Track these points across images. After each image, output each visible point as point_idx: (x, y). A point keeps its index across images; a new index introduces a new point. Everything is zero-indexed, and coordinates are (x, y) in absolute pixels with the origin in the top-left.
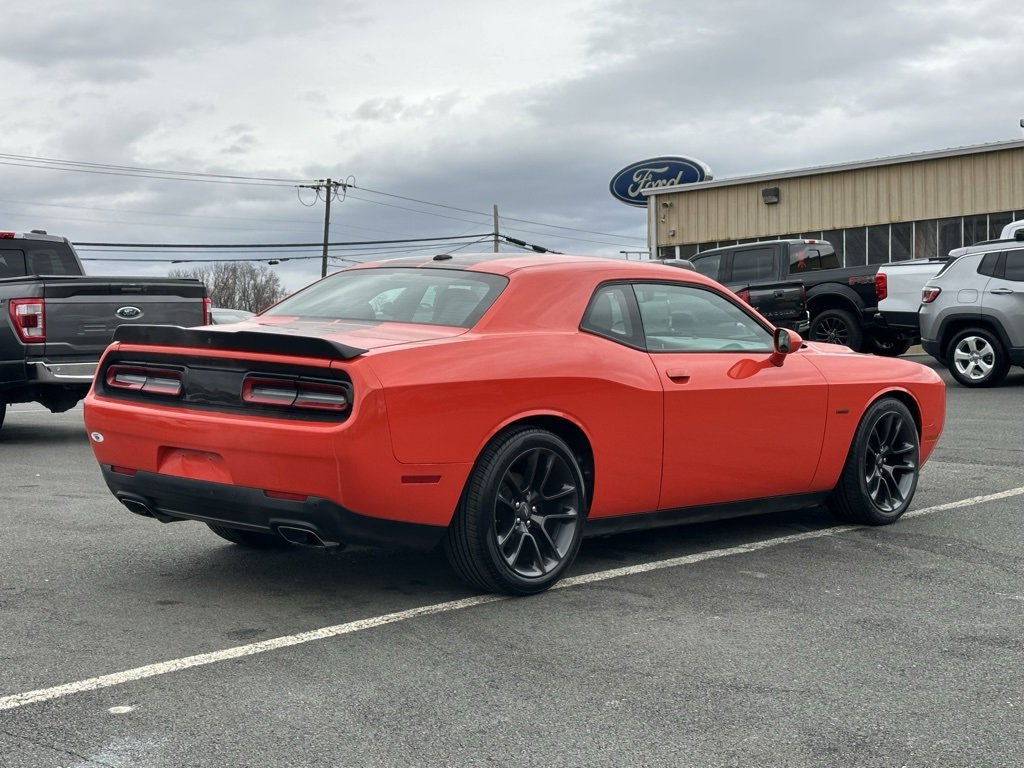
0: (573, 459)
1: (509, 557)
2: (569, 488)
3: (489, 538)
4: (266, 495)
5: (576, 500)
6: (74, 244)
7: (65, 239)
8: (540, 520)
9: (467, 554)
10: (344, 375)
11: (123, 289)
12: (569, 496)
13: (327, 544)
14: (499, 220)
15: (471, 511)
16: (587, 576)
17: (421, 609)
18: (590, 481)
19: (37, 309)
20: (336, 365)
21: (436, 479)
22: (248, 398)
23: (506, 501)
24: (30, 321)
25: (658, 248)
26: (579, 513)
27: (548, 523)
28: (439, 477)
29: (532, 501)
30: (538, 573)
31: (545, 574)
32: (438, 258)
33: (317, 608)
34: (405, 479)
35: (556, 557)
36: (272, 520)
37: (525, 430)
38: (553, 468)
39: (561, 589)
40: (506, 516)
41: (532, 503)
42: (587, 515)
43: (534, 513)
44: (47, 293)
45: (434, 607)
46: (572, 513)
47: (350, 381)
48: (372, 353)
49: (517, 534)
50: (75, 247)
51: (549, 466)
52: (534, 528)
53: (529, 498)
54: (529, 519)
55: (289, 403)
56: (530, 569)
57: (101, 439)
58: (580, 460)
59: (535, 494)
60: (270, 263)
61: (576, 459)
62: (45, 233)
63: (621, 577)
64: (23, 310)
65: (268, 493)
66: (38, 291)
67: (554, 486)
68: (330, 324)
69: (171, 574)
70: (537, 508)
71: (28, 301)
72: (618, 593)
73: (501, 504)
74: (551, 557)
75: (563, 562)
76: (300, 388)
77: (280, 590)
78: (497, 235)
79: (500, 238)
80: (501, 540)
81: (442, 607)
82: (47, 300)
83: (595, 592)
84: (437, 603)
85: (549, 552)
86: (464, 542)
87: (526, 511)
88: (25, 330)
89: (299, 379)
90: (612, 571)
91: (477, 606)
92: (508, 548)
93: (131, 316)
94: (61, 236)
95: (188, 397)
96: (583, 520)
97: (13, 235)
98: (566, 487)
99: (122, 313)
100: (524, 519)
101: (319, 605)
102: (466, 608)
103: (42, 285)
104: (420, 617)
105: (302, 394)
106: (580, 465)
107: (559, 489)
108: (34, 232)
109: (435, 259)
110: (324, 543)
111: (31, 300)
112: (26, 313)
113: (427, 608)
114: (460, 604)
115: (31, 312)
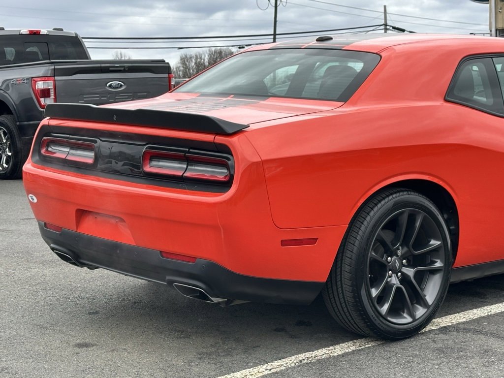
0: (440, 217)
1: (382, 306)
2: (435, 243)
3: (363, 292)
4: (162, 256)
5: (442, 252)
6: (83, 38)
7: (76, 34)
8: (410, 272)
9: (343, 305)
10: (226, 149)
11: (111, 69)
12: (436, 250)
13: (215, 300)
14: (387, 15)
15: (346, 268)
16: (453, 316)
17: (302, 356)
18: (455, 235)
19: (50, 85)
20: (220, 139)
21: (313, 241)
22: (148, 169)
23: (379, 259)
24: (45, 93)
25: (496, 30)
26: (445, 265)
27: (417, 274)
28: (317, 239)
29: (402, 255)
30: (409, 319)
31: (414, 320)
32: (320, 40)
33: (211, 354)
34: (284, 243)
35: (424, 304)
36: (168, 278)
37: (395, 193)
38: (422, 226)
39: (430, 331)
40: (379, 271)
41: (404, 257)
42: (453, 265)
43: (404, 266)
44: (56, 73)
45: (314, 354)
46: (438, 264)
47: (232, 155)
48: (253, 127)
49: (388, 286)
50: (84, 40)
51: (418, 224)
52: (404, 279)
53: (399, 253)
54: (399, 272)
55: (180, 173)
56: (401, 317)
57: (35, 200)
58: (446, 216)
59: (405, 249)
60: (240, 48)
61: (443, 217)
62: (62, 30)
63: (483, 317)
64: (40, 85)
65: (164, 254)
66: (50, 72)
67: (422, 241)
68: (225, 99)
69: (97, 313)
70: (407, 262)
71: (43, 79)
72: (482, 337)
73: (374, 262)
74: (421, 306)
75: (431, 309)
76: (191, 161)
77: (183, 331)
78: (386, 25)
79: (388, 27)
80: (374, 292)
81: (321, 353)
82: (57, 78)
83: (461, 335)
84: (317, 349)
85: (419, 299)
86: (341, 295)
87: (397, 264)
88: (42, 100)
89: (189, 152)
90: (475, 311)
91: (353, 351)
92: (381, 299)
93: (117, 88)
94: (73, 32)
95: (100, 166)
96: (448, 270)
97: (40, 31)
98: (433, 242)
99: (110, 86)
100: (395, 272)
101: (213, 349)
102: (343, 355)
103: (53, 67)
104: (301, 365)
105: (192, 165)
106: (446, 221)
107: (427, 244)
108: (54, 29)
109: (317, 40)
110: (213, 299)
111: (44, 78)
112: (42, 87)
113: (308, 354)
114: (338, 350)
115: (46, 87)
